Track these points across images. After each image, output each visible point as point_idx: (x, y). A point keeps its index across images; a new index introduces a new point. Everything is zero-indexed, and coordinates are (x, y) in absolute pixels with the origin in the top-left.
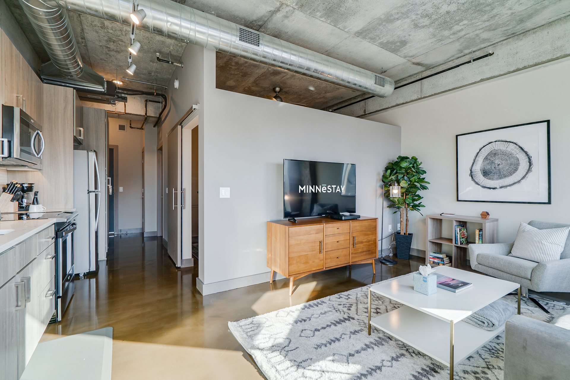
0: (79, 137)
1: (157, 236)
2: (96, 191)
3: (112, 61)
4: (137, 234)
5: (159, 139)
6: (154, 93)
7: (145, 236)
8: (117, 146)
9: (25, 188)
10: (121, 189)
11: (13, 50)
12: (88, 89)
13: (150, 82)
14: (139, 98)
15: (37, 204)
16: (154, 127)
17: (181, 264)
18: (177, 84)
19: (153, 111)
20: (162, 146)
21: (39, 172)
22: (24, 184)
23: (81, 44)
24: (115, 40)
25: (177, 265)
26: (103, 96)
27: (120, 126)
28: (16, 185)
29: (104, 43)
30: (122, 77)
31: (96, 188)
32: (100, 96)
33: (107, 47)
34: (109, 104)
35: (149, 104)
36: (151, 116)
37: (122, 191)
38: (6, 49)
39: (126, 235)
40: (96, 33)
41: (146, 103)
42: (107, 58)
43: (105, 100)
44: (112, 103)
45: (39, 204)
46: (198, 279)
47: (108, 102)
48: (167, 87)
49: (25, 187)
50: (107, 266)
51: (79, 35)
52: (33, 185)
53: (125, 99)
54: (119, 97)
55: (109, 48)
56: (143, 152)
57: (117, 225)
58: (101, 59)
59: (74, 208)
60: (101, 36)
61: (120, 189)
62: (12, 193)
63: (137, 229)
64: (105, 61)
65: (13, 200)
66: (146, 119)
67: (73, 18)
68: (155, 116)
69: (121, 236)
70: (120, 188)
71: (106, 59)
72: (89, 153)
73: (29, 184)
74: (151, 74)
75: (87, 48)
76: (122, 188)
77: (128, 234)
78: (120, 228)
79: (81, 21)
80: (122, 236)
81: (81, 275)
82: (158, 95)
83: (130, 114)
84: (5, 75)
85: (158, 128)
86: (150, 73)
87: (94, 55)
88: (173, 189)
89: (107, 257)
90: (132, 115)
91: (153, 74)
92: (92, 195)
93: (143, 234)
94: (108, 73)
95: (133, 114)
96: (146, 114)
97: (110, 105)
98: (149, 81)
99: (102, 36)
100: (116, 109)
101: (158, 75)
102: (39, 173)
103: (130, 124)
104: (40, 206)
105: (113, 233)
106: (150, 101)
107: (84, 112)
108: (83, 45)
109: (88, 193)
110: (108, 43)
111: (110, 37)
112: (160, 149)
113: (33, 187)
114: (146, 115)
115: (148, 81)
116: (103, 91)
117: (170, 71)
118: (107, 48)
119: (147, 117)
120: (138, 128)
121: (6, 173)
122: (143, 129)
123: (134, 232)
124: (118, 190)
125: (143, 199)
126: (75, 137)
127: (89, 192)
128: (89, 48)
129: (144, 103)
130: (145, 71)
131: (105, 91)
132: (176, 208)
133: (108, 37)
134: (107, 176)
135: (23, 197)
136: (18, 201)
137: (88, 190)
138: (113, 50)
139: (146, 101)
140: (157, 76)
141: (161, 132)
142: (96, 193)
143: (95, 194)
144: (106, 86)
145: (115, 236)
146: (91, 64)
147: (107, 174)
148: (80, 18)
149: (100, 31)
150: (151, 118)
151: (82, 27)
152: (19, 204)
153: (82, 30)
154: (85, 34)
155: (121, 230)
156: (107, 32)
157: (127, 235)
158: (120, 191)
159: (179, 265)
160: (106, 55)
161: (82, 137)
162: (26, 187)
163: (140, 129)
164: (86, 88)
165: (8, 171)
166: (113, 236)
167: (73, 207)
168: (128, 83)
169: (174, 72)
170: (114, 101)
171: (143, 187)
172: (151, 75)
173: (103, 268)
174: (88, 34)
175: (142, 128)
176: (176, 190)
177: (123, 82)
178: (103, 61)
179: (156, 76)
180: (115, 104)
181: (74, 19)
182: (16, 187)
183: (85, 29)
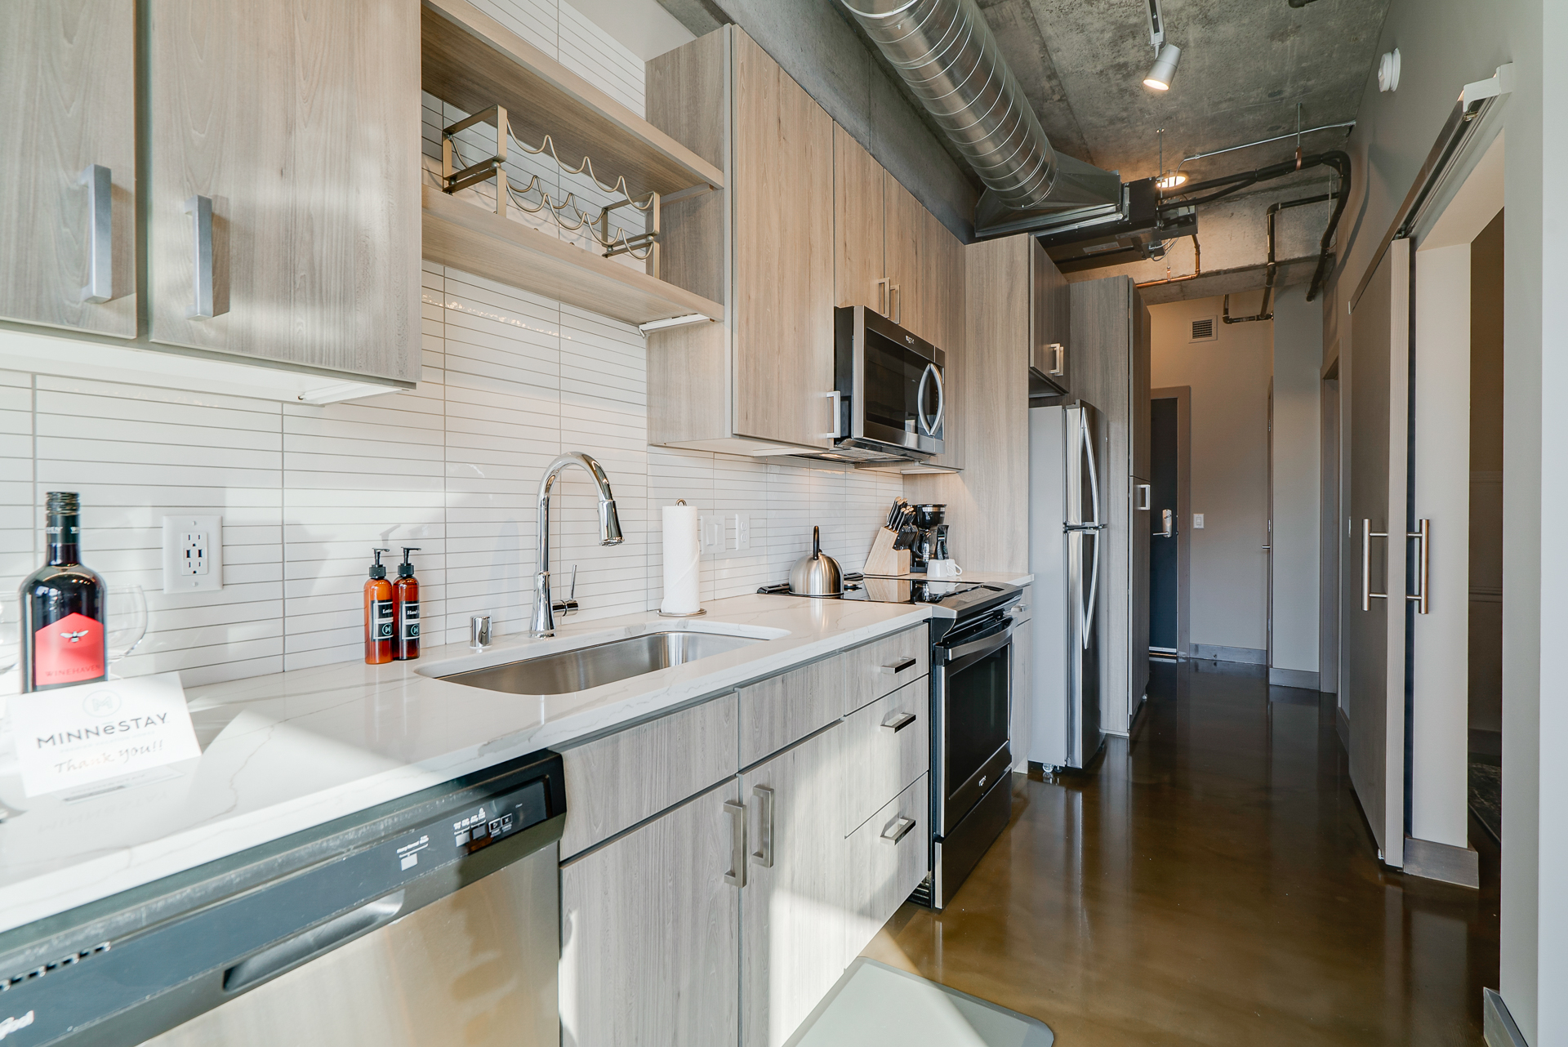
0: (1052, 372)
1: (1320, 692)
2: (1087, 524)
3: (1141, 110)
4: (1249, 666)
5: (1329, 337)
6: (1296, 161)
7: (1272, 681)
8: (1188, 389)
9: (928, 518)
10: (1198, 521)
11: (869, 169)
12: (1080, 229)
13: (1280, 130)
14: (1247, 211)
15: (944, 558)
16: (1310, 297)
17: (1406, 856)
18: (1390, 72)
19: (1296, 241)
20: (1337, 359)
21: (957, 474)
22: (925, 506)
23: (1051, 99)
24: (1135, 25)
25: (1383, 854)
26: (1123, 236)
27: (1195, 324)
28: (902, 510)
29: (1107, 57)
30: (1181, 155)
31: (1087, 514)
32: (1115, 240)
33: (1118, 65)
34: (1144, 257)
35: (1284, 220)
36: (1292, 257)
37: (1202, 527)
38: (846, 168)
39: (1213, 666)
40: (1079, 36)
41: (1272, 217)
42: (1125, 109)
43: (1132, 249)
44: (1151, 252)
45: (948, 558)
46: (1498, 1000)
47: (1137, 252)
48: (1354, 123)
49: (927, 514)
50: (1130, 758)
51: (1040, 69)
52: (942, 509)
53: (1189, 223)
54: (1168, 223)
55: (1125, 65)
56: (1270, 398)
57: (1187, 631)
58: (1112, 122)
59: (1029, 573)
60: (1095, 36)
61: (1195, 519)
62: (896, 529)
63: (1249, 651)
64: (1122, 120)
65: (898, 545)
66: (1274, 274)
67: (1013, 23)
68: (1309, 254)
69: (1196, 666)
70: (1196, 515)
71: (1125, 114)
72: (1068, 410)
73: (934, 506)
74: (1280, 92)
75: (1068, 105)
76: (1202, 515)
77: (1218, 663)
78: (1193, 640)
79: (1033, 18)
80: (1201, 665)
81: (1048, 770)
82: (1310, 162)
83: (1218, 273)
84: (845, 234)
85: (1324, 300)
86: (1275, 93)
87: (1090, 119)
88: (1366, 521)
89: (1131, 730)
90: (1222, 277)
91: (1288, 91)
92: (1076, 537)
93: (1265, 669)
94: (1138, 161)
95: (1226, 272)
96: (1272, 256)
97: (1149, 260)
98: (1279, 127)
99: (1098, 34)
100: (1169, 269)
101: (1310, 83)
102: (955, 480)
103: (1226, 311)
104: (950, 563)
105: (1174, 650)
106: (1286, 205)
107: (1072, 301)
108: (1057, 97)
109: (1065, 532)
110: (1117, 48)
111: (1120, 20)
112: (1331, 375)
113: (942, 513)
114: (1273, 261)
115: (1273, 130)
116: (1119, 221)
117: (1363, 36)
118: (1119, 70)
119: (1274, 267)
120: (1251, 319)
121: (901, 481)
122: (1269, 317)
123: (1239, 659)
124: (1188, 521)
125: (1269, 551)
126: (1033, 372)
127: (1068, 528)
128: (1072, 100)
129: (1264, 219)
130: (1254, 93)
131: (1124, 217)
132: (1379, 606)
133: (1113, 27)
134: (1131, 479)
135: (922, 539)
136: (910, 548)
137: (1065, 524)
138: (1137, 67)
139: (1273, 210)
140: (1306, 90)
141: (1334, 311)
142: (1088, 532)
143: (1085, 536)
144: (1127, 202)
145: (1181, 660)
146: (1088, 152)
147: (1131, 474)
148: (1030, 8)
149: (1088, 19)
150: (1292, 269)
151: (1041, 37)
152: (914, 555)
153: (1044, 47)
154: (1054, 58)
155: (1197, 646)
156: (1106, 6)
157: (1215, 664)
158: (1196, 526)
159: (1392, 855)
160: (1122, 97)
161: (1058, 371)
162: (929, 513)
163: (1258, 319)
164: (1076, 226)
165: (905, 477)
166: (1174, 661)
167: (1026, 572)
168: (1203, 169)
169: (1380, 33)
170: (1158, 237)
171: (1270, 517)
172: (1282, 99)
173: (1118, 763)
174: (1060, 53)
175: (1265, 316)
176: (1381, 524)
177: (1186, 173)
178: (1119, 125)
179: (1304, 92)
180: (1161, 252)
181: (1016, 25)
182: (903, 513)
183: (1050, 37)
